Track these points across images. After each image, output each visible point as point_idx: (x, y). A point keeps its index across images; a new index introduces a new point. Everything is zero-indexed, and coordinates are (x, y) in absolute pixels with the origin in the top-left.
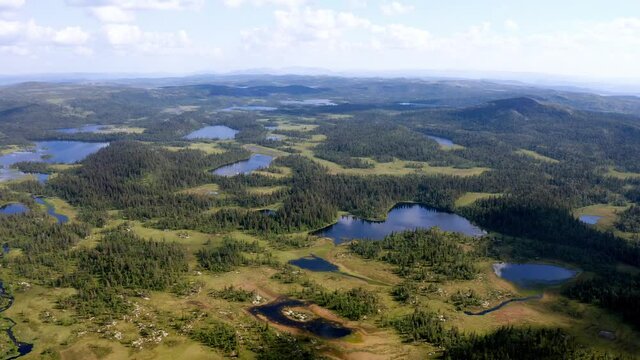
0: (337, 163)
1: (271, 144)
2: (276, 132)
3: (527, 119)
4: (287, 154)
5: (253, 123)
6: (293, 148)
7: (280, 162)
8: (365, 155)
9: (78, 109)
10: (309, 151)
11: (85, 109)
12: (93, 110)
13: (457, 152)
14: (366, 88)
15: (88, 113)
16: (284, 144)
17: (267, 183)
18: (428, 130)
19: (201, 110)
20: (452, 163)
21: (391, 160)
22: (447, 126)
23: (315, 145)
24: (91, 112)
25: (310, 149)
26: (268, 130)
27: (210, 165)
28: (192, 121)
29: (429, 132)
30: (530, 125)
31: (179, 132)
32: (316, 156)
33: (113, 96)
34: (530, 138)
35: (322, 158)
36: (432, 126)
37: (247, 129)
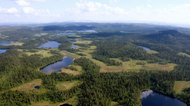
0: (104, 62)
1: (72, 51)
2: (75, 44)
3: (175, 38)
4: (80, 57)
5: (66, 40)
6: (83, 53)
7: (77, 62)
8: (116, 57)
9: (3, 35)
10: (90, 55)
11: (6, 35)
12: (9, 36)
13: (156, 55)
14: (107, 26)
15: (6, 37)
16: (78, 51)
17: (69, 78)
18: (137, 43)
19: (48, 35)
20: (157, 61)
21: (129, 60)
22: (144, 41)
23: (92, 51)
24: (7, 36)
25: (90, 53)
26: (72, 43)
27: (41, 65)
28: (43, 39)
29: (138, 44)
30: (178, 41)
31: (36, 45)
32: (93, 58)
33: (18, 30)
34: (181, 47)
35: (96, 59)
36: (138, 41)
37: (64, 43)
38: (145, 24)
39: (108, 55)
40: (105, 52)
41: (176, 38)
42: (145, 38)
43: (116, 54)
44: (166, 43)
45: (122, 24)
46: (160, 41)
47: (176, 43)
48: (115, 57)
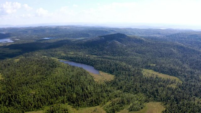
38: (73, 26)
39: (19, 103)
40: (12, 96)
41: (125, 44)
42: (82, 48)
43: (37, 97)
44: (114, 53)
45: (47, 28)
46: (105, 52)
47: (129, 53)
48: (35, 106)
